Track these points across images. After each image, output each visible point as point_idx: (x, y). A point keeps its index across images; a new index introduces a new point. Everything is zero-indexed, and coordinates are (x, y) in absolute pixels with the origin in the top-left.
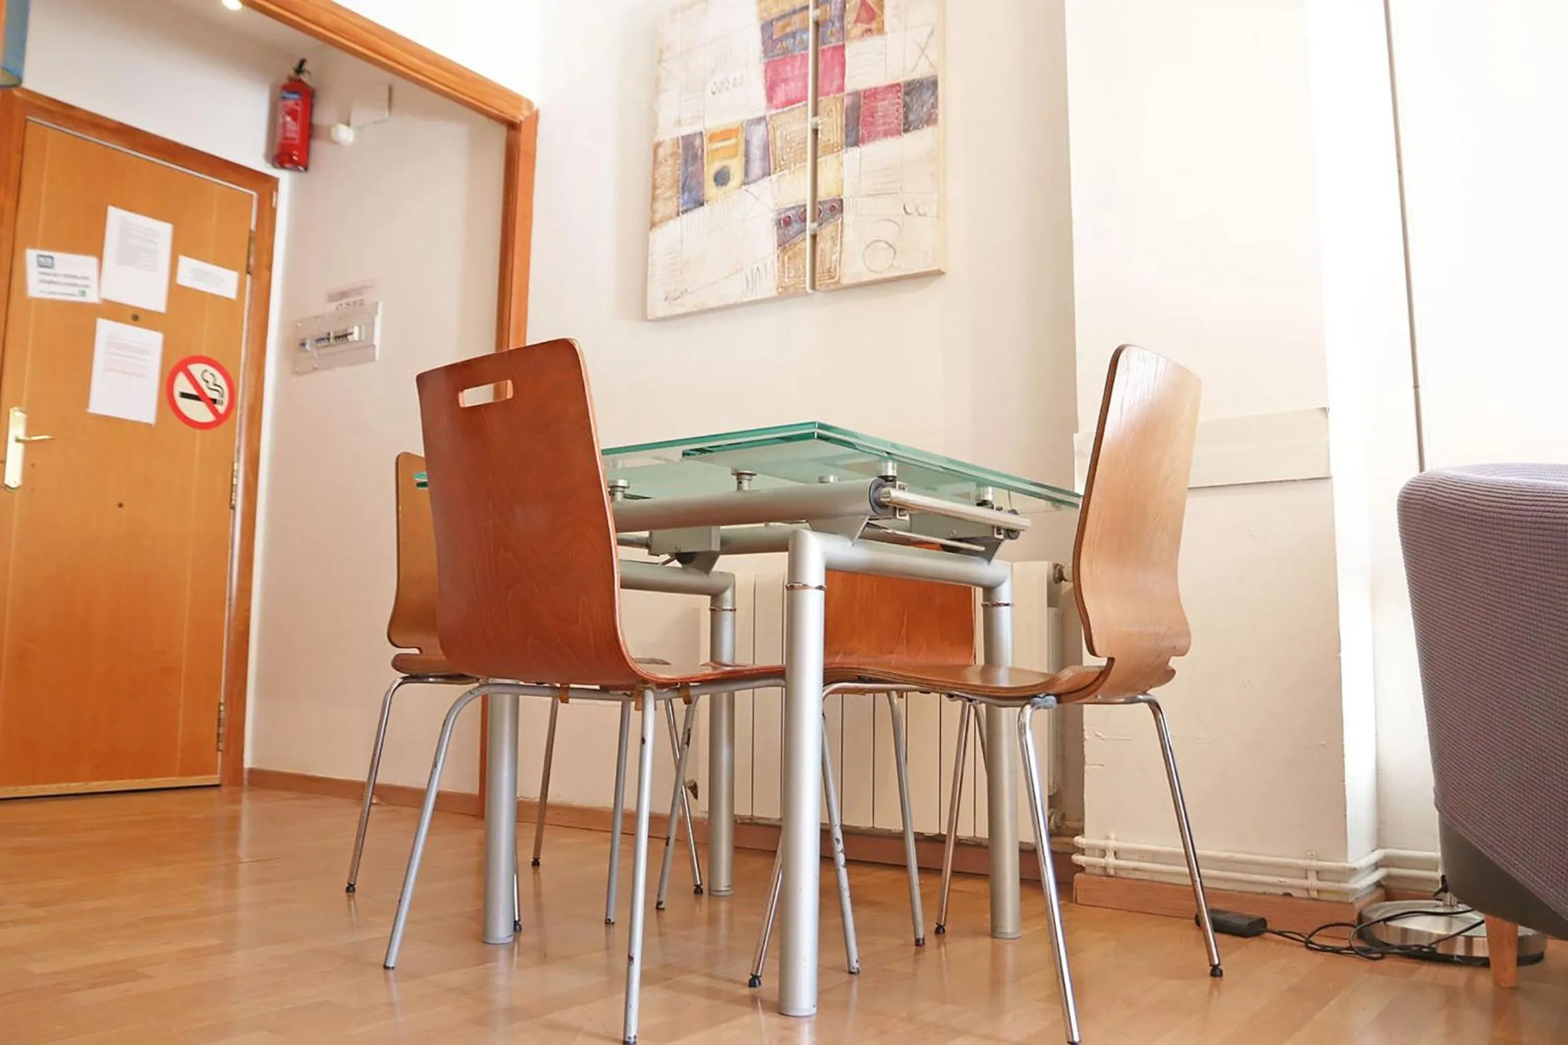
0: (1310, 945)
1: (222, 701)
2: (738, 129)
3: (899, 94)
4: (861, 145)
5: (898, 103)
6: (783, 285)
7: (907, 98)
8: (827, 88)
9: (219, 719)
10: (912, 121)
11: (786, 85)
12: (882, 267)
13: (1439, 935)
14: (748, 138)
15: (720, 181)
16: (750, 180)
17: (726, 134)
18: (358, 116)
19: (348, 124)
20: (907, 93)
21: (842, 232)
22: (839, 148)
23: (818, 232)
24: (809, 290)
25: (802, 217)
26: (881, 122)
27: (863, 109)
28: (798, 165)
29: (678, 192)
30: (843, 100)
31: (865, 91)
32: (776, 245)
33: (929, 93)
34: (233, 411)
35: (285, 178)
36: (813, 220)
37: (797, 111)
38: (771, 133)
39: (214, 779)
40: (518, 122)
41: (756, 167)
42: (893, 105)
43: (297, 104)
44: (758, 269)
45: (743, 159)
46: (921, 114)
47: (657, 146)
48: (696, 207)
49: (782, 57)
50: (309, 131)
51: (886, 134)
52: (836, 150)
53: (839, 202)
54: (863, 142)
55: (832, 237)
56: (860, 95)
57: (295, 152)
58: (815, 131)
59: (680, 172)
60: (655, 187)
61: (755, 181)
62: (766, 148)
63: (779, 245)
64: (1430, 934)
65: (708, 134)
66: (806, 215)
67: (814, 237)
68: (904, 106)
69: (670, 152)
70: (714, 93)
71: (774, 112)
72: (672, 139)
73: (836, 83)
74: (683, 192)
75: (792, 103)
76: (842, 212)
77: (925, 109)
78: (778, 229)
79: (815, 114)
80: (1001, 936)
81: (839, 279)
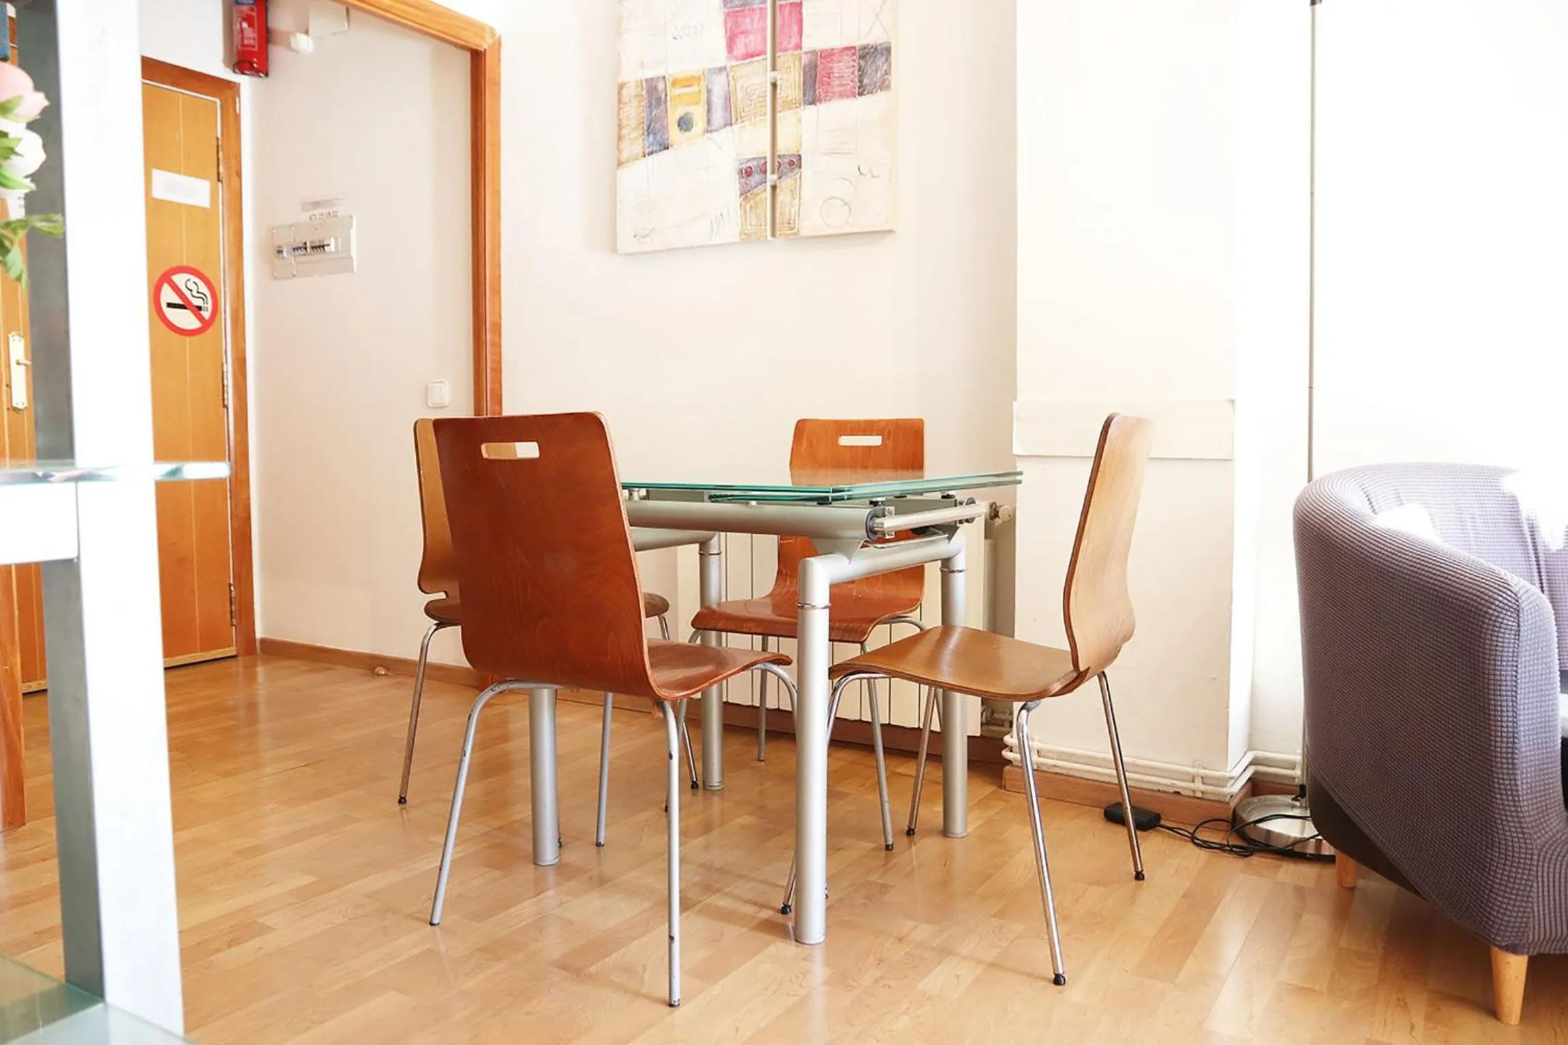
0: (1196, 841)
1: (232, 582)
2: (700, 78)
3: (854, 57)
4: (818, 104)
5: (854, 66)
6: (746, 232)
7: (862, 63)
8: (785, 44)
9: (231, 598)
10: (866, 85)
11: (746, 37)
12: (837, 222)
13: (1295, 838)
14: (710, 86)
15: (684, 127)
16: (713, 128)
17: (688, 81)
18: (315, 24)
19: (307, 32)
20: (862, 57)
21: (800, 186)
22: (798, 105)
23: (778, 184)
24: (769, 238)
25: (763, 169)
26: (837, 82)
27: (819, 69)
28: (758, 118)
29: (644, 134)
30: (800, 58)
31: (822, 52)
32: (739, 193)
33: (883, 59)
34: (218, 316)
35: (245, 82)
36: (773, 173)
37: (756, 65)
38: (732, 83)
39: (231, 651)
40: (483, 50)
41: (718, 116)
42: (847, 68)
43: (252, 10)
44: (722, 215)
45: (706, 107)
46: (875, 79)
47: (621, 87)
48: (660, 150)
49: (741, 8)
50: (266, 36)
51: (842, 95)
52: (794, 106)
53: (798, 158)
54: (820, 101)
55: (791, 190)
56: (817, 54)
57: (255, 60)
58: (774, 85)
59: (645, 115)
60: (620, 127)
61: (716, 130)
62: (728, 99)
63: (741, 194)
64: (1289, 837)
65: (671, 79)
66: (766, 167)
67: (774, 188)
68: (859, 70)
69: (634, 93)
70: (675, 38)
71: (734, 63)
72: (636, 81)
73: (794, 40)
74: (649, 134)
75: (752, 56)
76: (800, 167)
77: (879, 74)
78: (740, 178)
79: (774, 68)
80: (952, 835)
81: (798, 230)
